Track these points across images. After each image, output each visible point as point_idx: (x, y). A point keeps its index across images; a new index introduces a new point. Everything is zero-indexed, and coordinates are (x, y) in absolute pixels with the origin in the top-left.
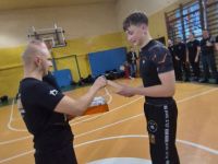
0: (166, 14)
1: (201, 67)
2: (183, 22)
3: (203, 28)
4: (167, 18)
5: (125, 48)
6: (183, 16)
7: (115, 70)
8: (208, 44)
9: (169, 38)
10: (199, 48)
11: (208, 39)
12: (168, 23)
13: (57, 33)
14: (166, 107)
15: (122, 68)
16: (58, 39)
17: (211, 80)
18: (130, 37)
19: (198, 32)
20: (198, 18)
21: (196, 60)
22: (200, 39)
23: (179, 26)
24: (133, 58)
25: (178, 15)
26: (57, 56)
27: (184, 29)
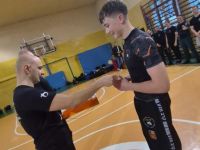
0: (141, 7)
1: (181, 49)
2: (158, 12)
3: (177, 15)
4: (143, 11)
5: (110, 44)
7: (104, 65)
8: (184, 28)
10: (176, 33)
11: (183, 24)
12: (145, 15)
13: (46, 40)
14: (157, 101)
15: (110, 62)
16: (47, 46)
17: (192, 60)
19: (173, 19)
20: (171, 7)
21: (176, 44)
23: (155, 16)
25: (153, 7)
26: (50, 61)
27: (160, 18)
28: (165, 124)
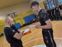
0: (44, 3)
1: (56, 16)
2: (49, 4)
5: (34, 14)
6: (48, 2)
7: (32, 21)
8: (57, 9)
9: (46, 9)
10: (54, 11)
12: (45, 5)
13: (14, 13)
14: (49, 31)
17: (59, 19)
18: (33, 10)
19: (53, 6)
20: (53, 2)
22: (54, 8)
23: (48, 5)
24: (37, 16)
25: (47, 2)
26: (15, 19)
27: (49, 6)
28: (51, 39)
